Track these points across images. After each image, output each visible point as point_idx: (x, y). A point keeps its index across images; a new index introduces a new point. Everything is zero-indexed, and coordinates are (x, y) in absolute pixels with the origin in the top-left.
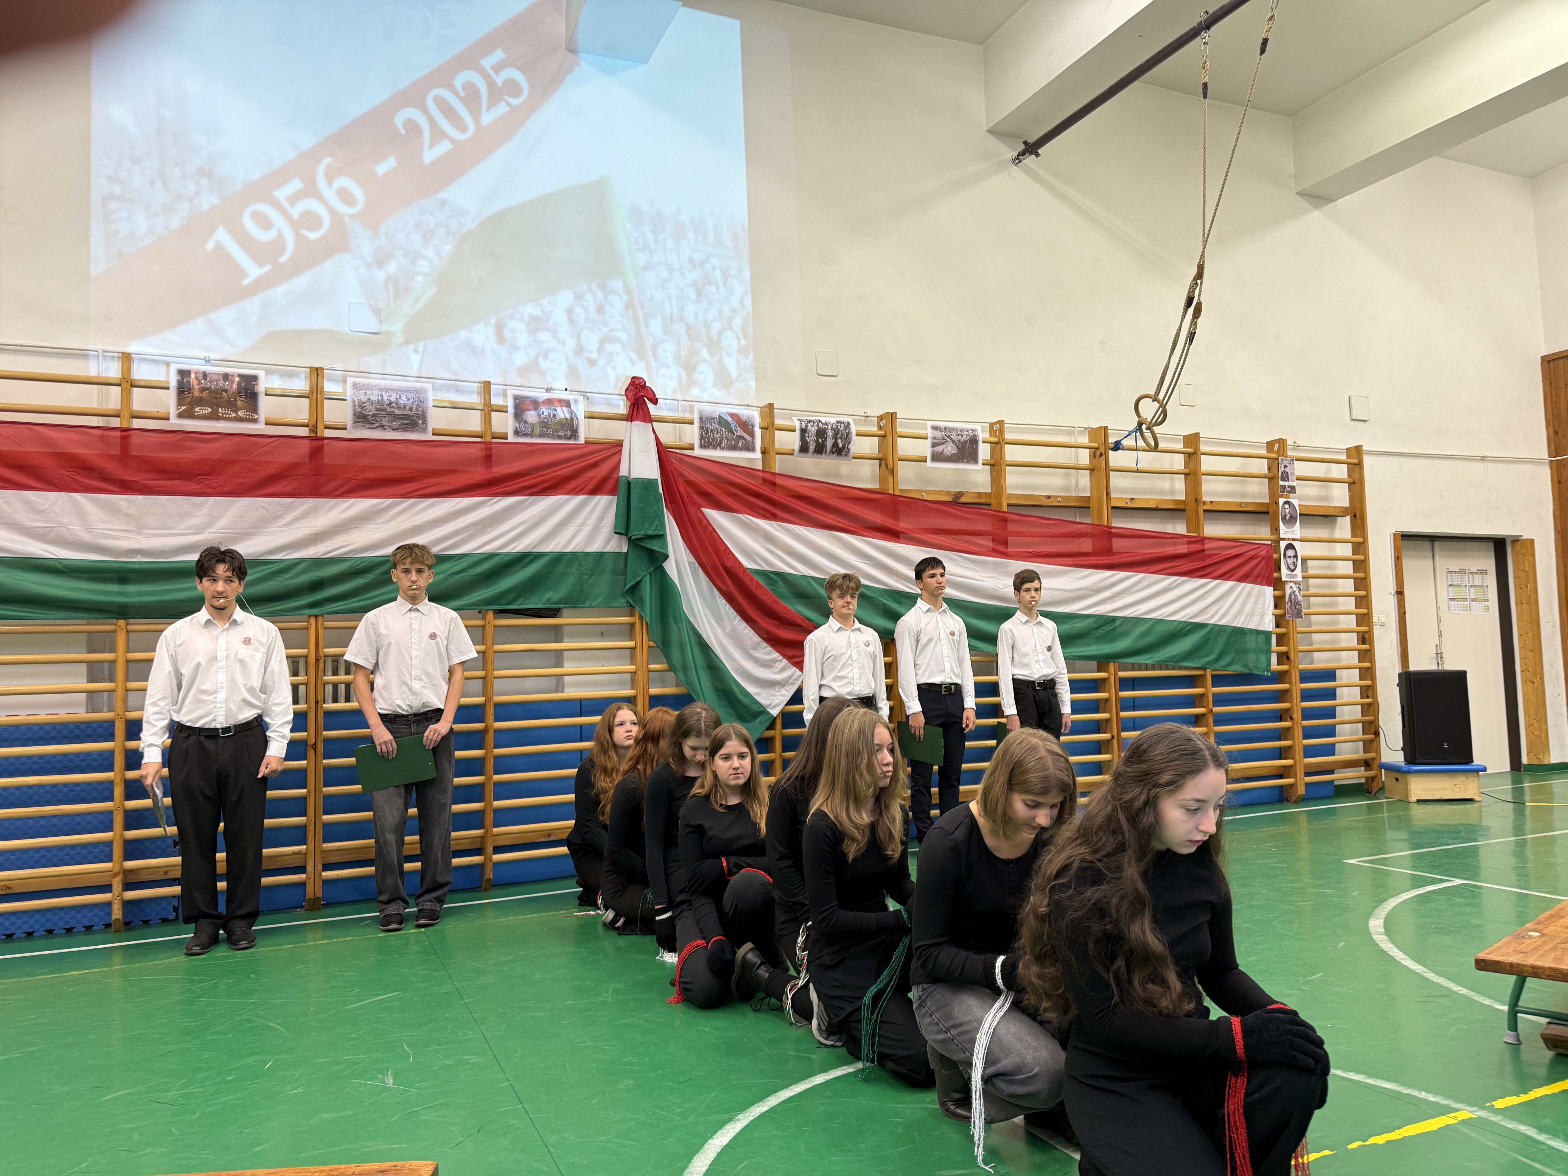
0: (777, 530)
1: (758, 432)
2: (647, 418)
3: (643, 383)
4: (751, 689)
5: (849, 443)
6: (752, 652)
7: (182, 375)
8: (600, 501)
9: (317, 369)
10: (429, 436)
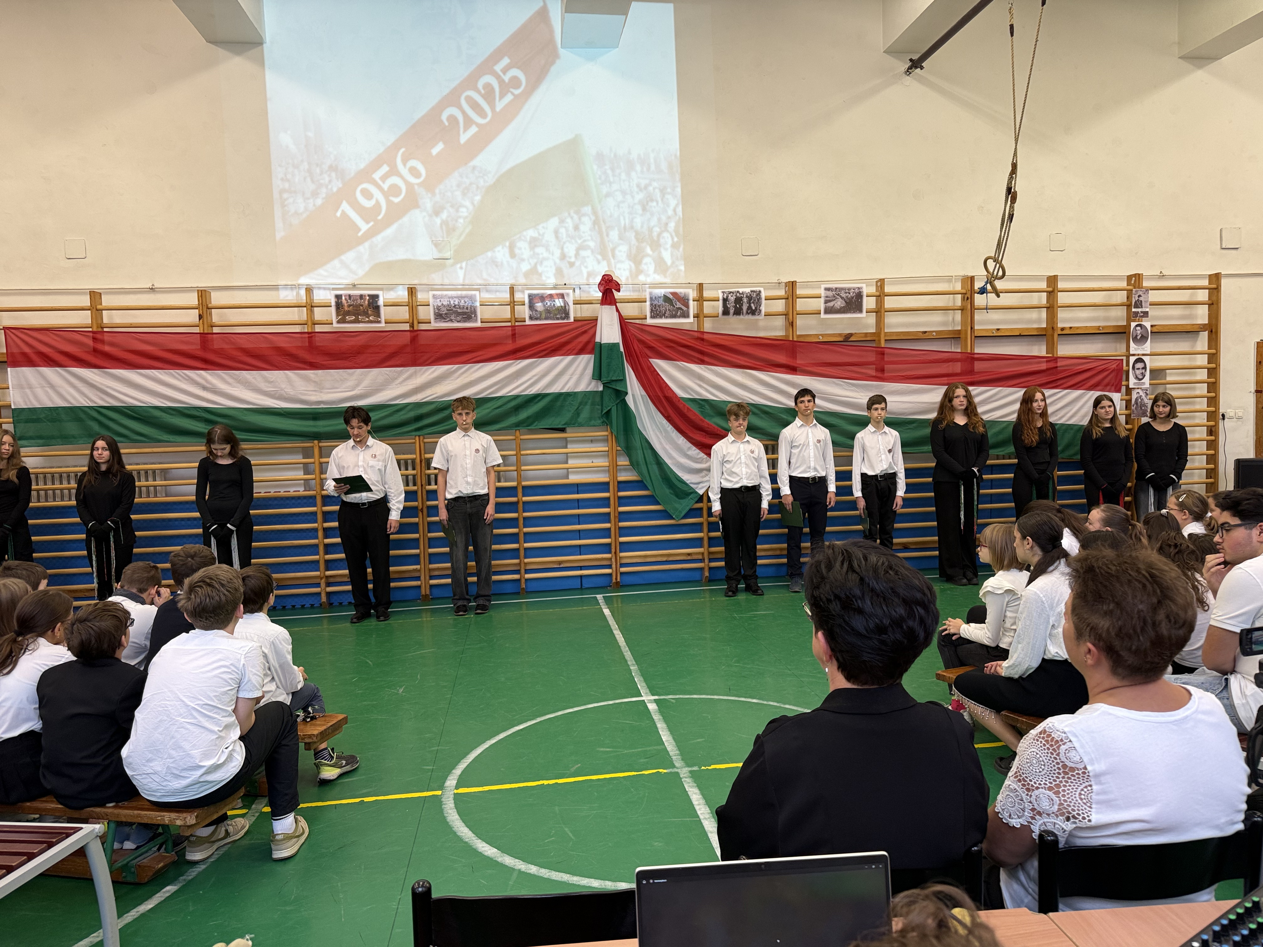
0: (704, 371)
1: (691, 303)
2: (614, 302)
3: (611, 278)
4: (686, 477)
5: (760, 306)
7: (338, 297)
8: (583, 358)
9: (411, 288)
10: (478, 324)
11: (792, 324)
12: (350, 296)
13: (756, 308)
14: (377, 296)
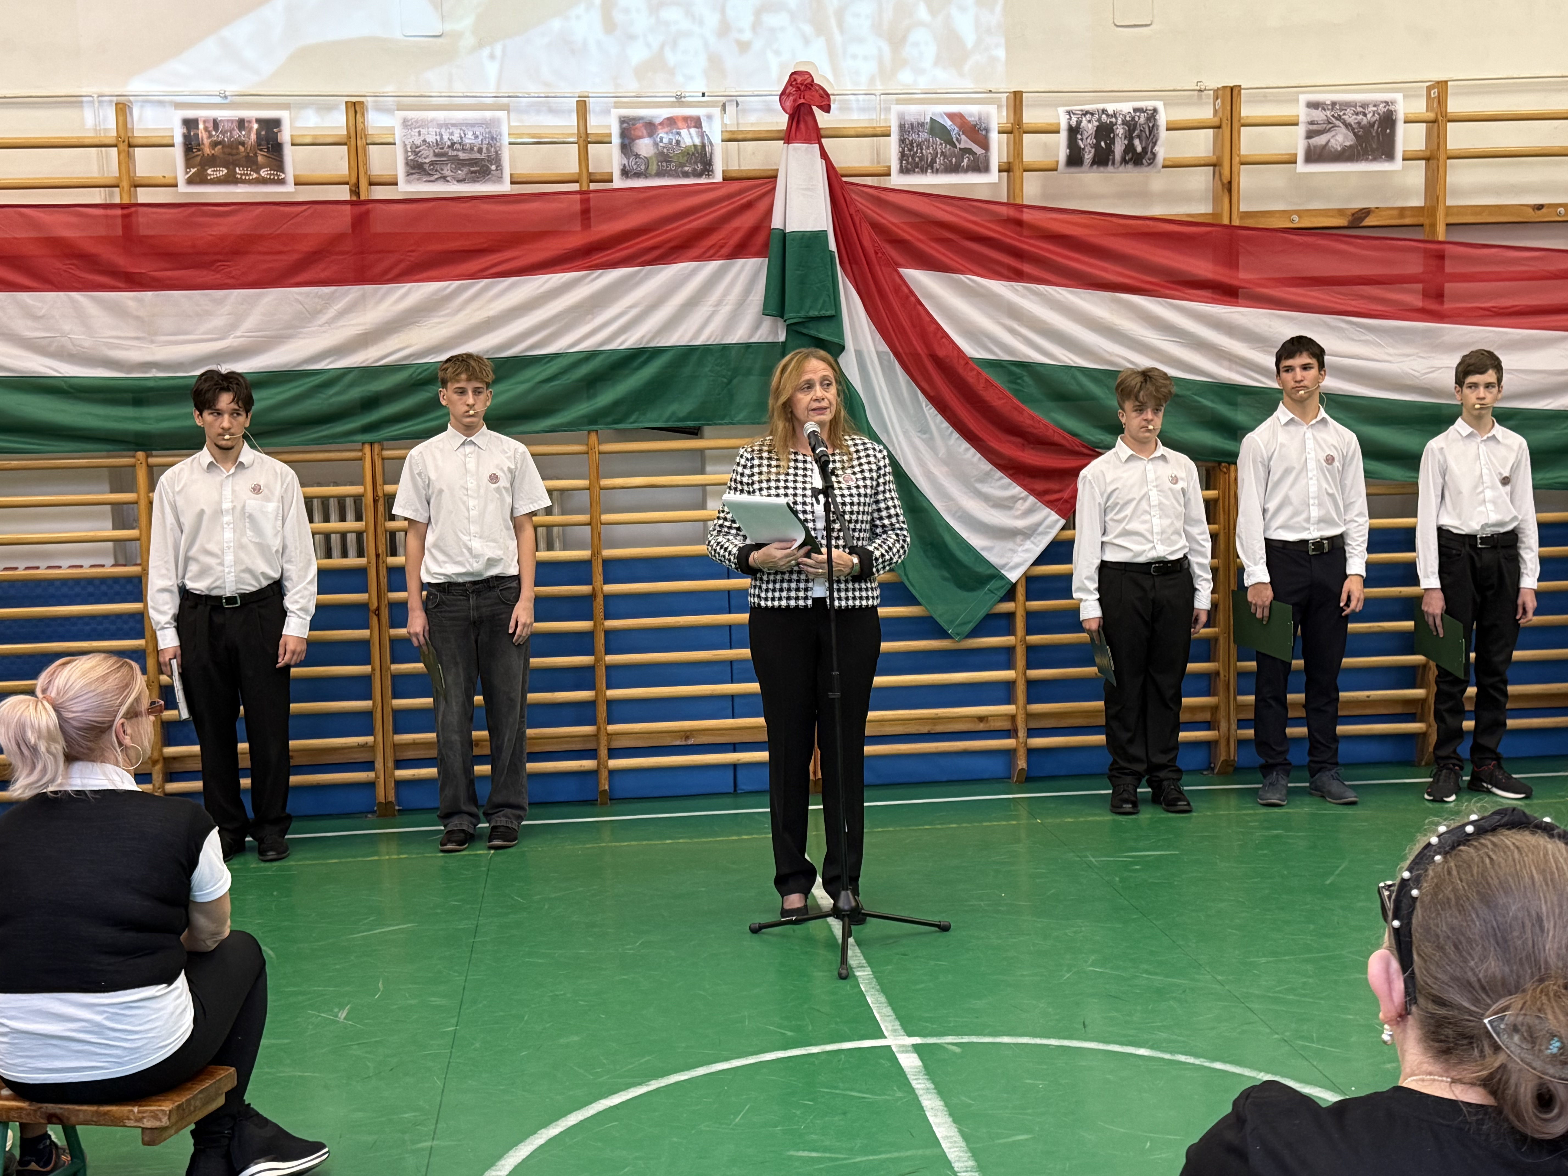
0: (1023, 296)
1: (995, 137)
2: (815, 135)
3: (809, 81)
4: (976, 541)
5: (1155, 144)
6: (979, 486)
7: (190, 124)
8: (743, 267)
9: (355, 104)
10: (505, 187)
11: (1229, 187)
12: (216, 123)
13: (1144, 149)
14: (276, 123)
